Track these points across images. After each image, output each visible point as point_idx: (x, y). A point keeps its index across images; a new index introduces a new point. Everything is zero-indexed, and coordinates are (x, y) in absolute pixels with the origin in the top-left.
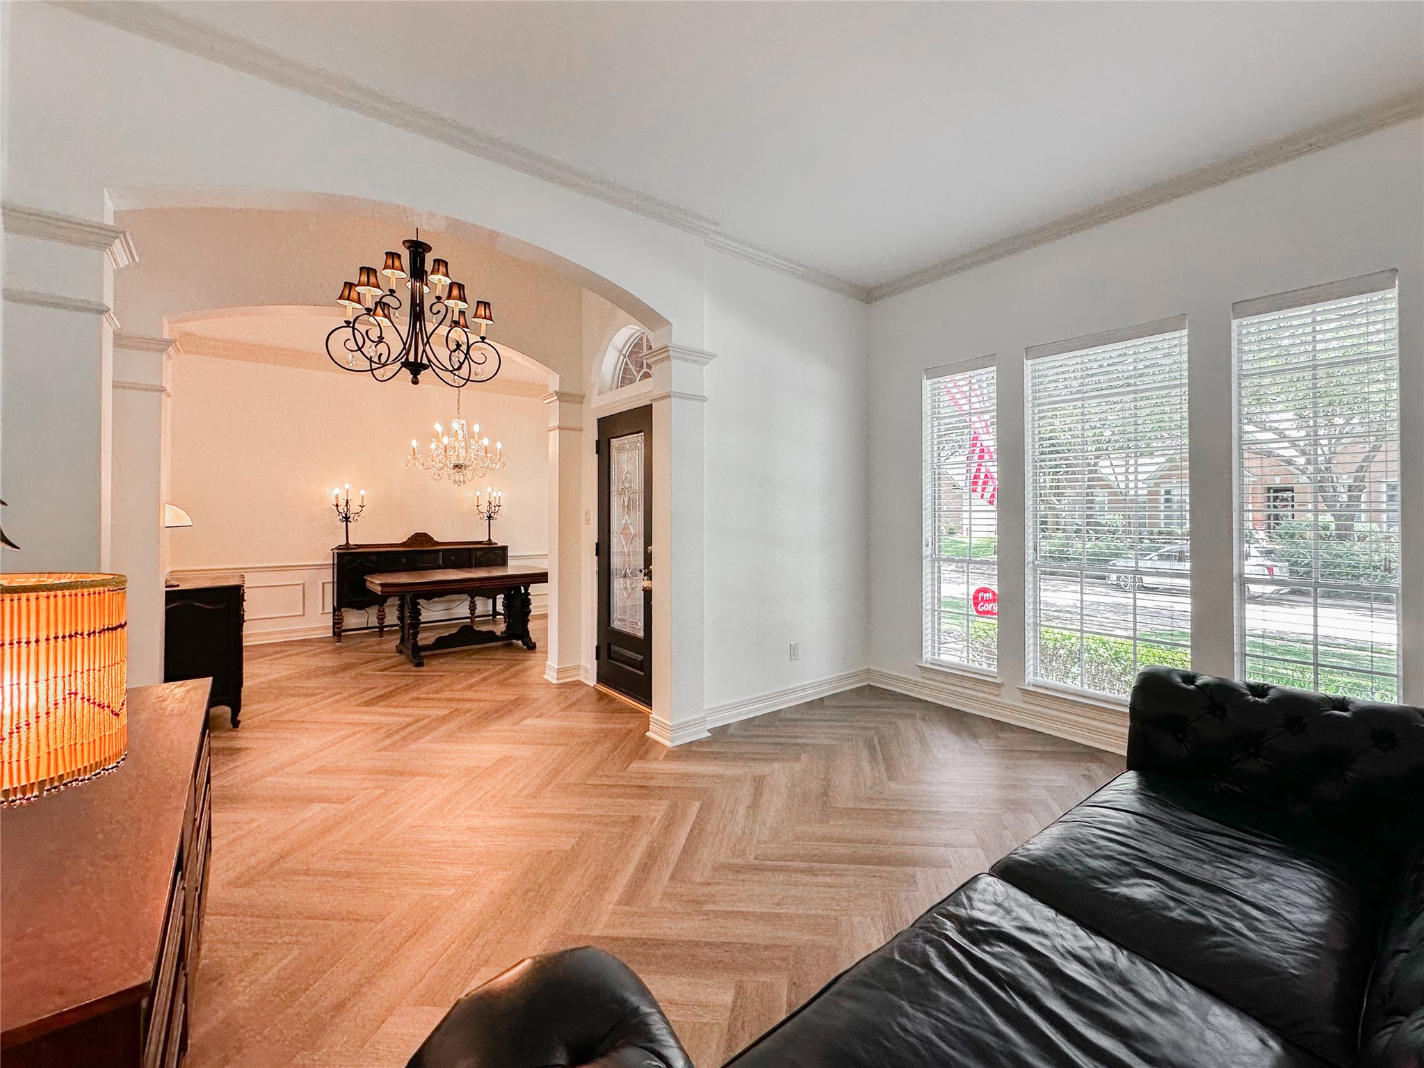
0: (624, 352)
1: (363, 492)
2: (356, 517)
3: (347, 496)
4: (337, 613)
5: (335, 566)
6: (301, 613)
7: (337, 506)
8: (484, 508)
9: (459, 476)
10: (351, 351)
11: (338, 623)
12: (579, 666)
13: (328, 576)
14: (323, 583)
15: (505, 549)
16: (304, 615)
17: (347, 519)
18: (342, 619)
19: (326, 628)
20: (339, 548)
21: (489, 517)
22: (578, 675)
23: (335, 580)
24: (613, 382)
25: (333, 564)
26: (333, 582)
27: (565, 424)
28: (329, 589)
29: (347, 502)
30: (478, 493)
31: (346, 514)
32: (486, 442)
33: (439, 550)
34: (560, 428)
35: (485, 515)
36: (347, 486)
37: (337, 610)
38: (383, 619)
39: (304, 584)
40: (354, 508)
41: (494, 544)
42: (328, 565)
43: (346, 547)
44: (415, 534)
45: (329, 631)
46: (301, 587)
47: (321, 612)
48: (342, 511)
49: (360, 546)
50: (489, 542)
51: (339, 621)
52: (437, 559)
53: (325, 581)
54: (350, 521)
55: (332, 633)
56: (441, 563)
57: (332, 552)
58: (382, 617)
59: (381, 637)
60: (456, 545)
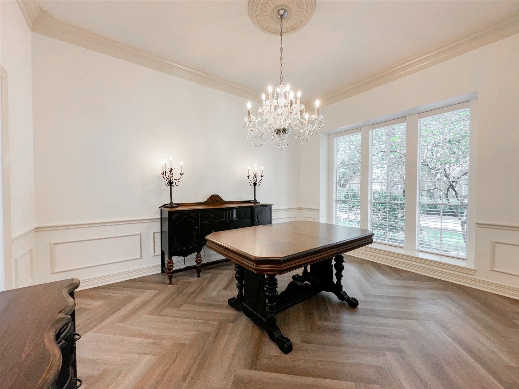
1: (182, 163)
2: (177, 182)
3: (171, 167)
4: (165, 259)
5: (166, 220)
6: (140, 257)
8: (252, 178)
13: (157, 227)
14: (154, 233)
15: (270, 207)
16: (141, 258)
17: (171, 183)
20: (165, 206)
21: (255, 184)
23: (166, 230)
25: (163, 218)
26: (163, 232)
28: (158, 236)
29: (171, 171)
31: (170, 180)
33: (232, 208)
35: (253, 183)
36: (171, 158)
37: (165, 256)
39: (141, 234)
40: (176, 175)
41: (260, 203)
42: (157, 219)
43: (171, 205)
44: (211, 196)
45: (159, 270)
46: (139, 236)
47: (152, 254)
48: (168, 178)
49: (179, 205)
50: (255, 202)
51: (170, 266)
52: (232, 214)
53: (155, 231)
54: (173, 185)
55: (160, 272)
56: (235, 217)
57: (160, 209)
58: (199, 261)
59: (199, 276)
60: (236, 203)
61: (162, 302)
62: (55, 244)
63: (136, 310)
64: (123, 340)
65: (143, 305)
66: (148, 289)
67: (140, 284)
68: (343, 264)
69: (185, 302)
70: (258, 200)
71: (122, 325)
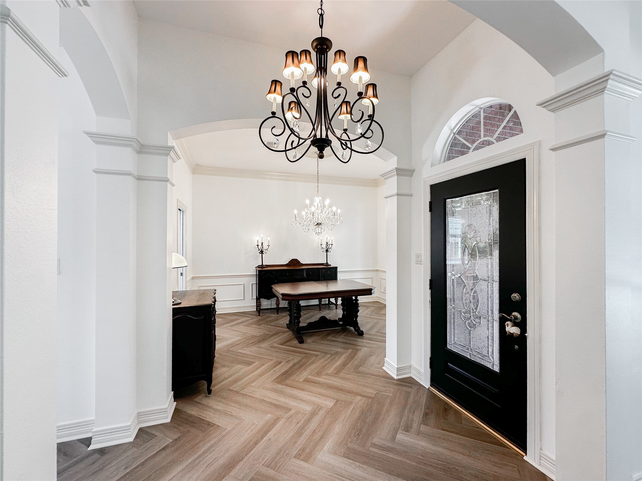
0: (455, 131)
1: (269, 239)
2: (266, 251)
3: (262, 241)
4: (258, 301)
5: (257, 276)
6: (243, 299)
7: (258, 246)
8: (324, 246)
9: (318, 230)
10: (276, 136)
11: (258, 305)
12: (410, 366)
13: (254, 280)
14: (252, 284)
15: (336, 268)
16: (244, 299)
17: (262, 252)
18: (260, 304)
19: (253, 306)
20: (259, 267)
21: (327, 251)
22: (410, 373)
23: (257, 283)
24: (441, 157)
25: (256, 275)
26: (256, 284)
27: (402, 192)
28: (254, 286)
29: (262, 244)
30: (321, 238)
31: (262, 250)
32: (334, 209)
33: (304, 269)
34: (398, 195)
35: (325, 249)
36: (262, 236)
37: (258, 299)
38: (279, 305)
40: (265, 247)
41: (331, 265)
42: (254, 275)
43: (262, 266)
44: (292, 259)
45: (254, 309)
46: (243, 285)
47: (251, 298)
48: (260, 248)
49: (268, 266)
50: (327, 264)
51: (259, 304)
52: (303, 274)
53: (253, 283)
54: (263, 253)
55: (256, 310)
56: (305, 276)
57: (256, 269)
58: (278, 304)
59: (278, 314)
60: (311, 265)
61: (252, 323)
62: (200, 286)
63: (238, 324)
64: (230, 332)
65: (242, 322)
66: (246, 317)
67: (243, 315)
68: (358, 308)
69: (264, 323)
70: (329, 263)
71: (231, 328)
